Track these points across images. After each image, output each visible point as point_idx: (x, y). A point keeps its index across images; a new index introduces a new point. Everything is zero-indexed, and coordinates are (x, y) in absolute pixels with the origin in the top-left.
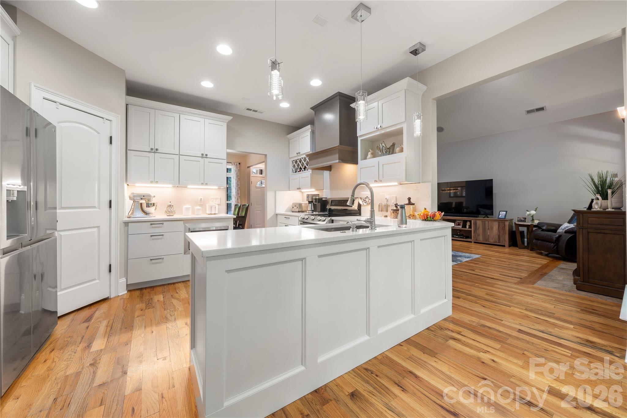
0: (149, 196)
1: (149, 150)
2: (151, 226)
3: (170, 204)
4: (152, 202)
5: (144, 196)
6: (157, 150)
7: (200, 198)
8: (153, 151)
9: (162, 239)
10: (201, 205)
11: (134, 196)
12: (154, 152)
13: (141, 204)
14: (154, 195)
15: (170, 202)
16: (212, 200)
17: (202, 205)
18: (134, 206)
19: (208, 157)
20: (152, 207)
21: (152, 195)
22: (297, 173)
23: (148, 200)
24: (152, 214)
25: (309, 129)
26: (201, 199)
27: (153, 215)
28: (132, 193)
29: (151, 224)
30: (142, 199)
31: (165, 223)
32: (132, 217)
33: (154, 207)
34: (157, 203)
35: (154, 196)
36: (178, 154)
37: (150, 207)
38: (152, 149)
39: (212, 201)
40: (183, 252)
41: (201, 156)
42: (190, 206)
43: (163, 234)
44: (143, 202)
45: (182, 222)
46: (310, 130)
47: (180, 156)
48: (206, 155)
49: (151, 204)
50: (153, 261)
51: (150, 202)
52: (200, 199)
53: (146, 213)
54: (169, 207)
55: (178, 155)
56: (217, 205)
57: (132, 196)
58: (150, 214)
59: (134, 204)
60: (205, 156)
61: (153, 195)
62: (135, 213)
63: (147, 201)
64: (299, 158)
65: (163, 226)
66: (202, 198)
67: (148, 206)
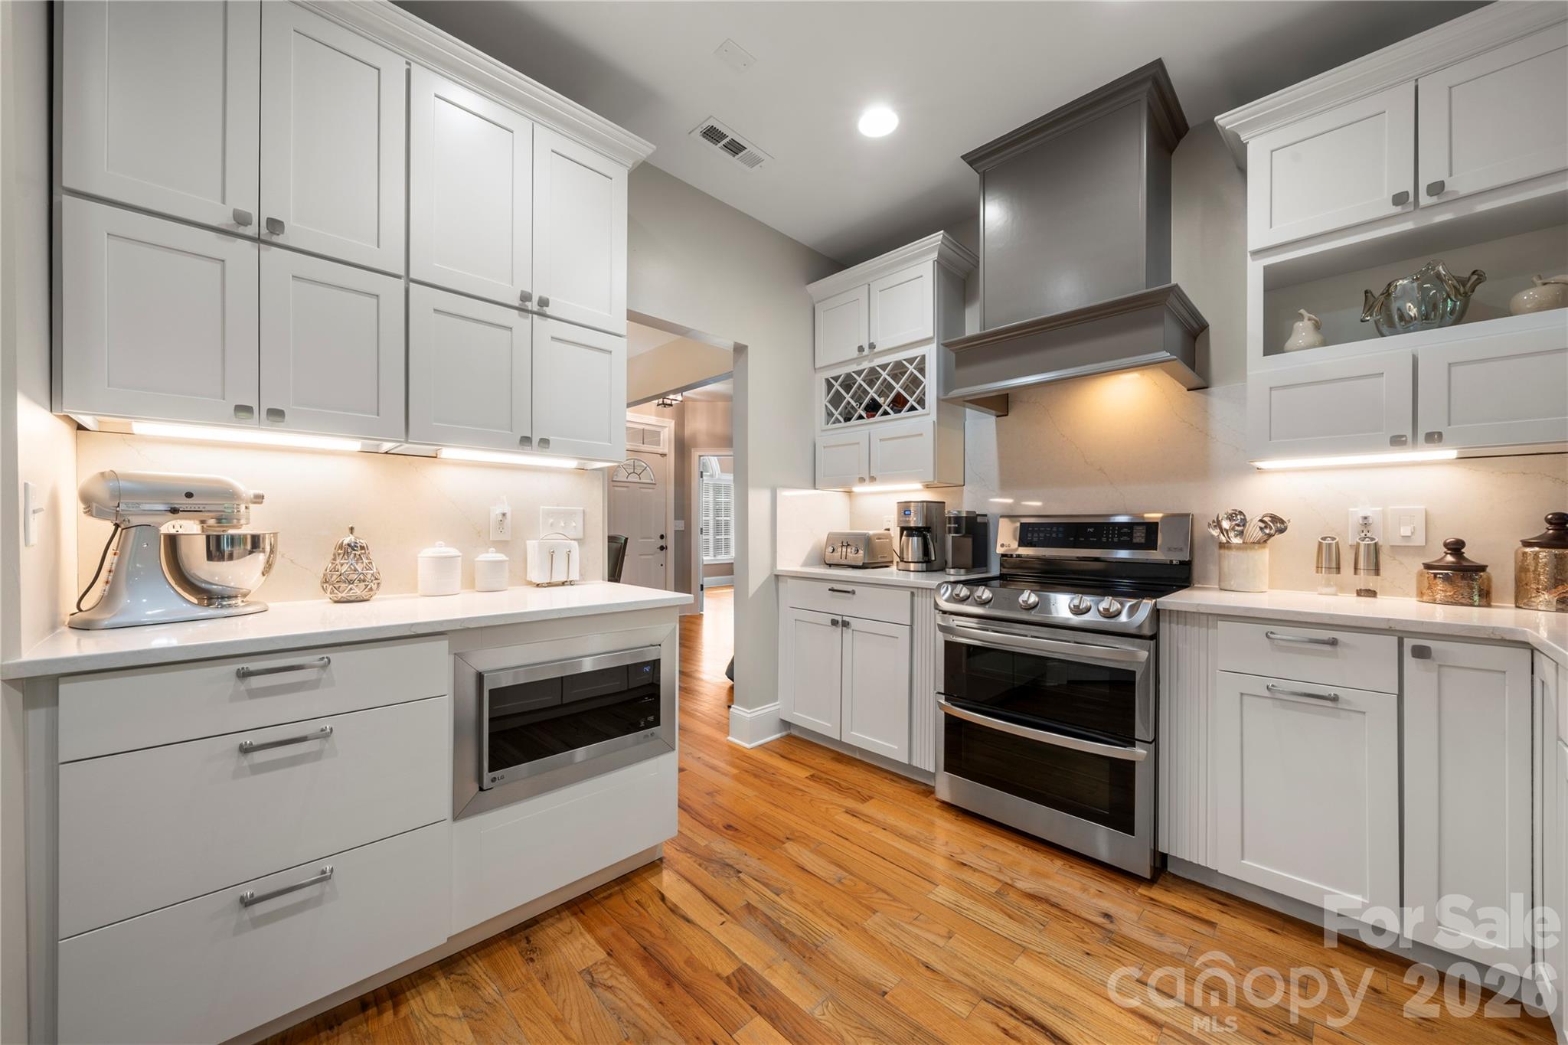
0: (230, 494)
1: (224, 219)
2: (243, 686)
3: (348, 539)
4: (246, 530)
5: (189, 495)
6: (275, 225)
7: (497, 511)
8: (251, 230)
9: (317, 756)
10: (501, 545)
11: (118, 494)
12: (258, 240)
13: (172, 541)
14: (259, 492)
15: (352, 529)
16: (551, 521)
17: (505, 542)
18: (120, 553)
19: (548, 310)
20: (243, 556)
21: (247, 490)
22: (853, 422)
23: (219, 520)
24: (245, 595)
25: (930, 251)
26: (504, 515)
27: (249, 604)
28: (103, 474)
29: (243, 675)
30: (174, 511)
31: (335, 656)
32: (106, 623)
33: (260, 558)
34: (275, 534)
35: (259, 499)
36: (402, 273)
37: (231, 557)
38: (241, 219)
39: (552, 525)
40: (446, 808)
41: (517, 303)
42: (453, 551)
43: (327, 724)
44: (188, 527)
45: (443, 645)
46: (935, 255)
47: (412, 284)
48: (544, 302)
49: (242, 539)
50: (260, 909)
51: (231, 532)
52: (500, 518)
53: (209, 596)
54: (346, 553)
55: (398, 277)
56: (575, 543)
57: (101, 491)
58: (229, 597)
59: (122, 546)
60: (536, 308)
61: (252, 492)
62: (125, 600)
63: (212, 522)
64: (866, 365)
65: (324, 676)
66: (507, 509)
67: (216, 550)
